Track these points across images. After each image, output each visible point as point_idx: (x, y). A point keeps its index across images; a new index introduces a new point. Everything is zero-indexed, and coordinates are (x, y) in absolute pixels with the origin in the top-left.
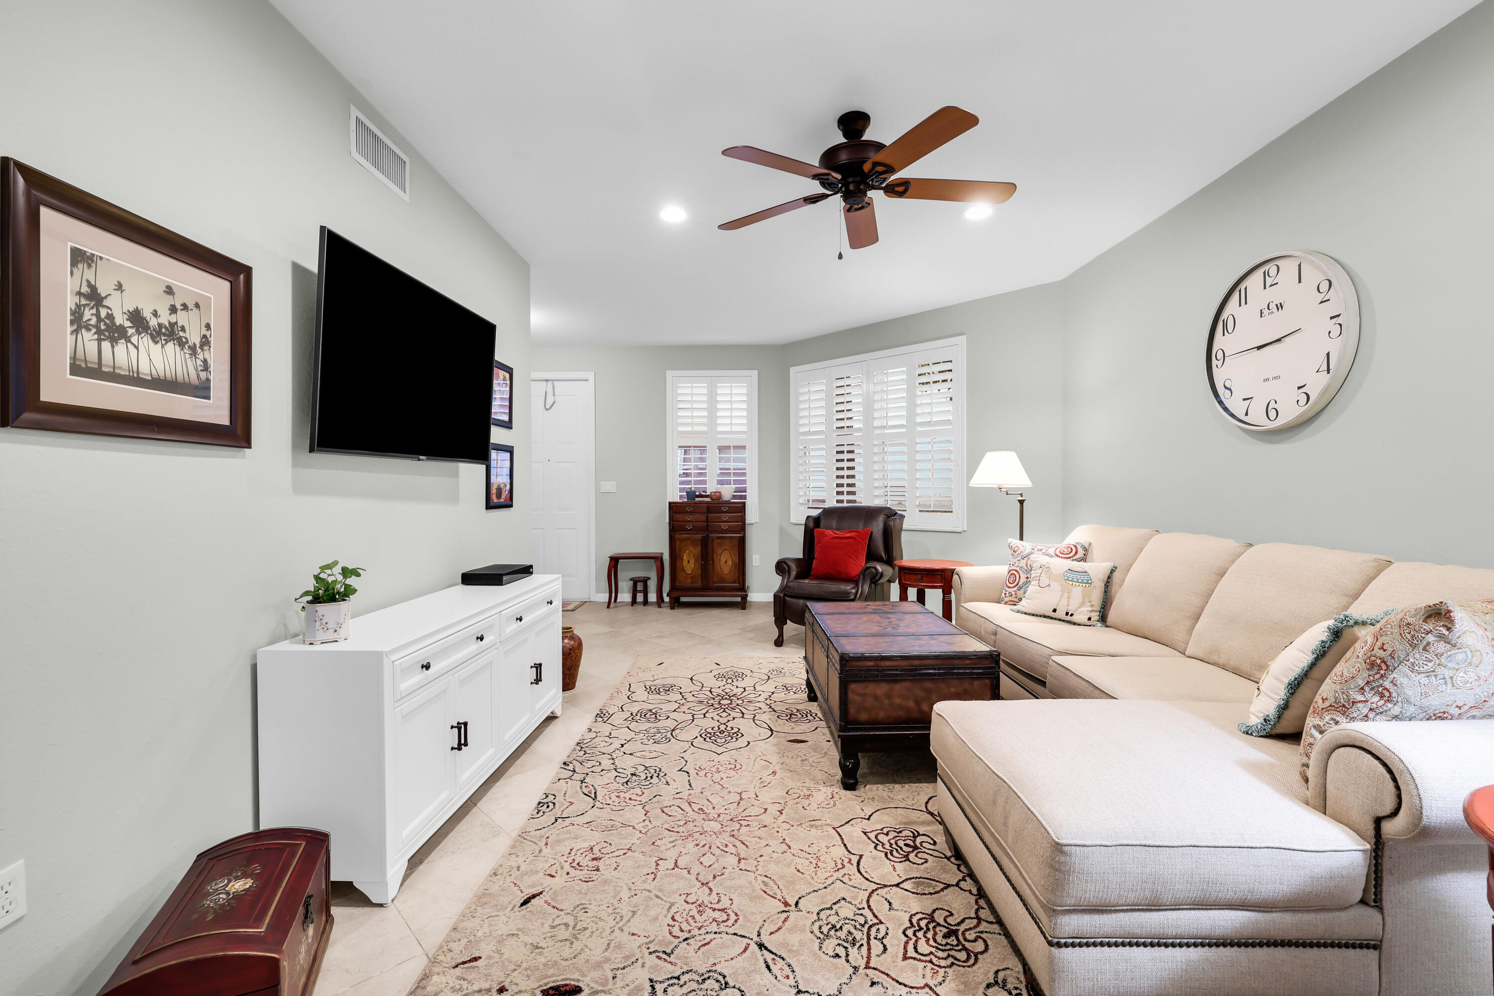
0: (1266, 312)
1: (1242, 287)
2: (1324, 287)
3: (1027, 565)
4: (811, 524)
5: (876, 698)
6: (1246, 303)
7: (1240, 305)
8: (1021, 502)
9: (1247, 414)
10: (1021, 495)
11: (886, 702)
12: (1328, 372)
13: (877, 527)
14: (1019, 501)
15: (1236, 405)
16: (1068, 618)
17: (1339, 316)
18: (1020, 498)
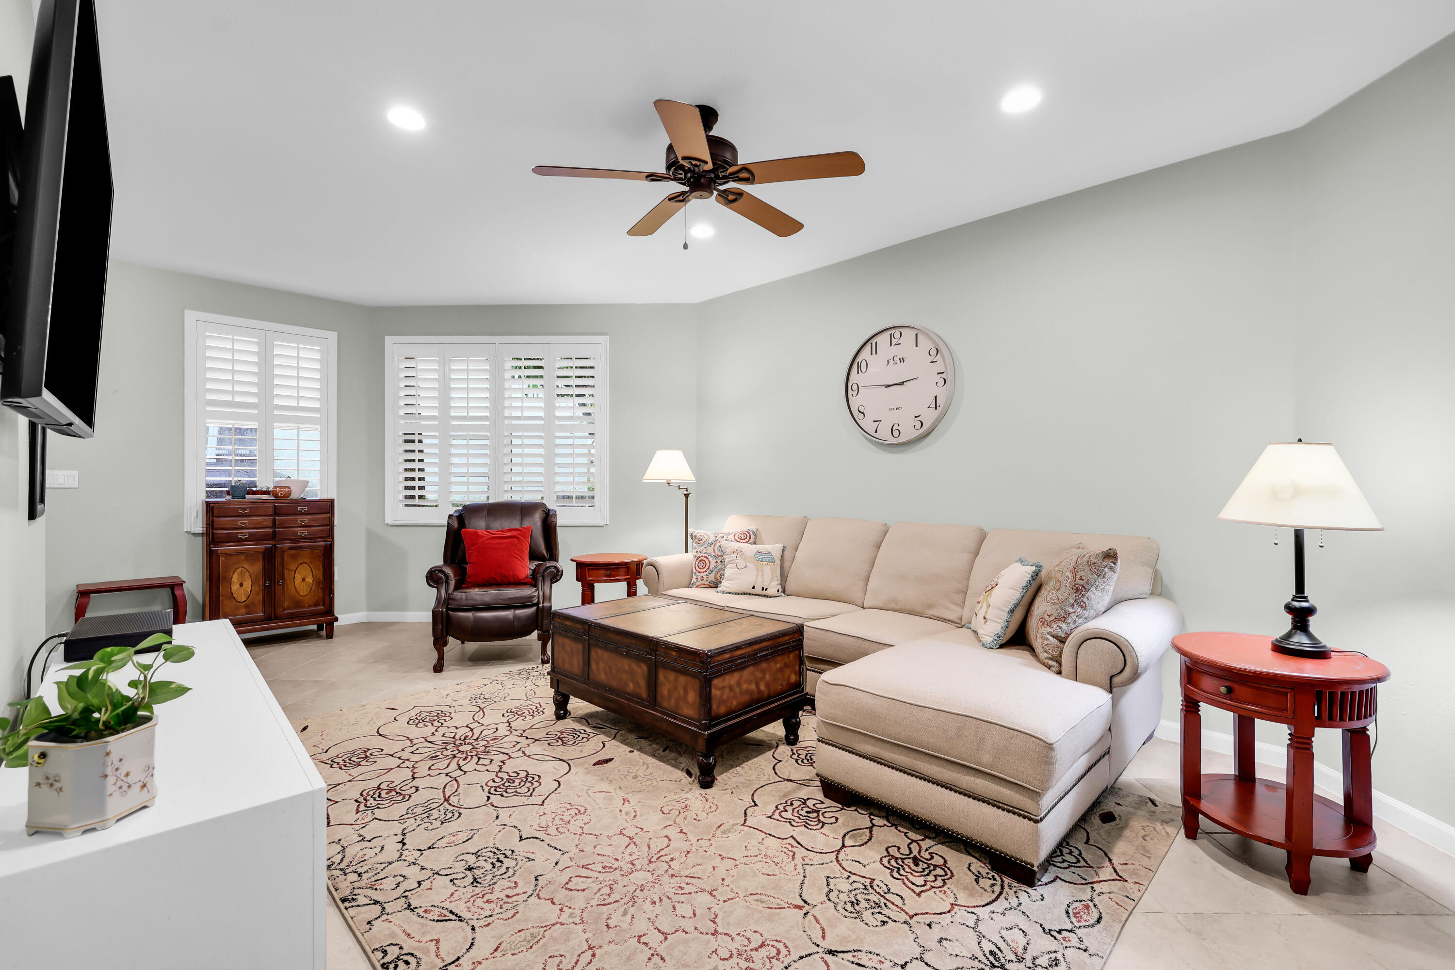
0: (892, 362)
1: (874, 341)
2: (934, 352)
3: (714, 551)
4: (455, 524)
5: (731, 688)
6: (876, 353)
7: (872, 354)
8: (687, 496)
9: (876, 432)
10: (687, 489)
11: (738, 690)
12: (936, 409)
13: (535, 522)
14: (685, 494)
15: (868, 424)
16: (764, 592)
17: (943, 373)
18: (686, 493)
